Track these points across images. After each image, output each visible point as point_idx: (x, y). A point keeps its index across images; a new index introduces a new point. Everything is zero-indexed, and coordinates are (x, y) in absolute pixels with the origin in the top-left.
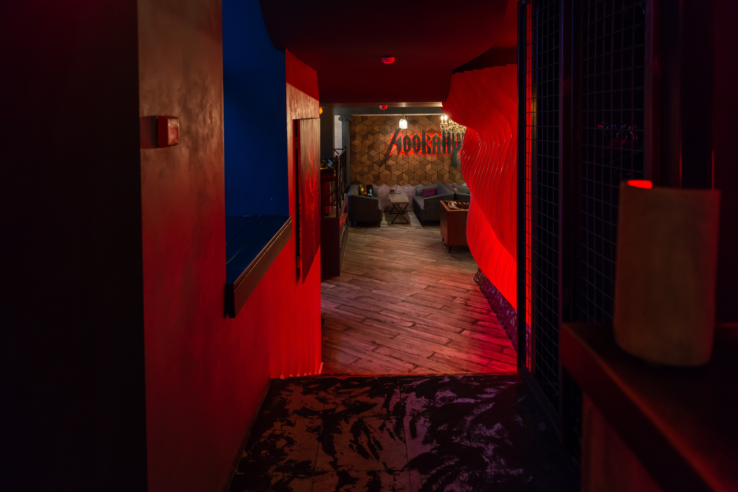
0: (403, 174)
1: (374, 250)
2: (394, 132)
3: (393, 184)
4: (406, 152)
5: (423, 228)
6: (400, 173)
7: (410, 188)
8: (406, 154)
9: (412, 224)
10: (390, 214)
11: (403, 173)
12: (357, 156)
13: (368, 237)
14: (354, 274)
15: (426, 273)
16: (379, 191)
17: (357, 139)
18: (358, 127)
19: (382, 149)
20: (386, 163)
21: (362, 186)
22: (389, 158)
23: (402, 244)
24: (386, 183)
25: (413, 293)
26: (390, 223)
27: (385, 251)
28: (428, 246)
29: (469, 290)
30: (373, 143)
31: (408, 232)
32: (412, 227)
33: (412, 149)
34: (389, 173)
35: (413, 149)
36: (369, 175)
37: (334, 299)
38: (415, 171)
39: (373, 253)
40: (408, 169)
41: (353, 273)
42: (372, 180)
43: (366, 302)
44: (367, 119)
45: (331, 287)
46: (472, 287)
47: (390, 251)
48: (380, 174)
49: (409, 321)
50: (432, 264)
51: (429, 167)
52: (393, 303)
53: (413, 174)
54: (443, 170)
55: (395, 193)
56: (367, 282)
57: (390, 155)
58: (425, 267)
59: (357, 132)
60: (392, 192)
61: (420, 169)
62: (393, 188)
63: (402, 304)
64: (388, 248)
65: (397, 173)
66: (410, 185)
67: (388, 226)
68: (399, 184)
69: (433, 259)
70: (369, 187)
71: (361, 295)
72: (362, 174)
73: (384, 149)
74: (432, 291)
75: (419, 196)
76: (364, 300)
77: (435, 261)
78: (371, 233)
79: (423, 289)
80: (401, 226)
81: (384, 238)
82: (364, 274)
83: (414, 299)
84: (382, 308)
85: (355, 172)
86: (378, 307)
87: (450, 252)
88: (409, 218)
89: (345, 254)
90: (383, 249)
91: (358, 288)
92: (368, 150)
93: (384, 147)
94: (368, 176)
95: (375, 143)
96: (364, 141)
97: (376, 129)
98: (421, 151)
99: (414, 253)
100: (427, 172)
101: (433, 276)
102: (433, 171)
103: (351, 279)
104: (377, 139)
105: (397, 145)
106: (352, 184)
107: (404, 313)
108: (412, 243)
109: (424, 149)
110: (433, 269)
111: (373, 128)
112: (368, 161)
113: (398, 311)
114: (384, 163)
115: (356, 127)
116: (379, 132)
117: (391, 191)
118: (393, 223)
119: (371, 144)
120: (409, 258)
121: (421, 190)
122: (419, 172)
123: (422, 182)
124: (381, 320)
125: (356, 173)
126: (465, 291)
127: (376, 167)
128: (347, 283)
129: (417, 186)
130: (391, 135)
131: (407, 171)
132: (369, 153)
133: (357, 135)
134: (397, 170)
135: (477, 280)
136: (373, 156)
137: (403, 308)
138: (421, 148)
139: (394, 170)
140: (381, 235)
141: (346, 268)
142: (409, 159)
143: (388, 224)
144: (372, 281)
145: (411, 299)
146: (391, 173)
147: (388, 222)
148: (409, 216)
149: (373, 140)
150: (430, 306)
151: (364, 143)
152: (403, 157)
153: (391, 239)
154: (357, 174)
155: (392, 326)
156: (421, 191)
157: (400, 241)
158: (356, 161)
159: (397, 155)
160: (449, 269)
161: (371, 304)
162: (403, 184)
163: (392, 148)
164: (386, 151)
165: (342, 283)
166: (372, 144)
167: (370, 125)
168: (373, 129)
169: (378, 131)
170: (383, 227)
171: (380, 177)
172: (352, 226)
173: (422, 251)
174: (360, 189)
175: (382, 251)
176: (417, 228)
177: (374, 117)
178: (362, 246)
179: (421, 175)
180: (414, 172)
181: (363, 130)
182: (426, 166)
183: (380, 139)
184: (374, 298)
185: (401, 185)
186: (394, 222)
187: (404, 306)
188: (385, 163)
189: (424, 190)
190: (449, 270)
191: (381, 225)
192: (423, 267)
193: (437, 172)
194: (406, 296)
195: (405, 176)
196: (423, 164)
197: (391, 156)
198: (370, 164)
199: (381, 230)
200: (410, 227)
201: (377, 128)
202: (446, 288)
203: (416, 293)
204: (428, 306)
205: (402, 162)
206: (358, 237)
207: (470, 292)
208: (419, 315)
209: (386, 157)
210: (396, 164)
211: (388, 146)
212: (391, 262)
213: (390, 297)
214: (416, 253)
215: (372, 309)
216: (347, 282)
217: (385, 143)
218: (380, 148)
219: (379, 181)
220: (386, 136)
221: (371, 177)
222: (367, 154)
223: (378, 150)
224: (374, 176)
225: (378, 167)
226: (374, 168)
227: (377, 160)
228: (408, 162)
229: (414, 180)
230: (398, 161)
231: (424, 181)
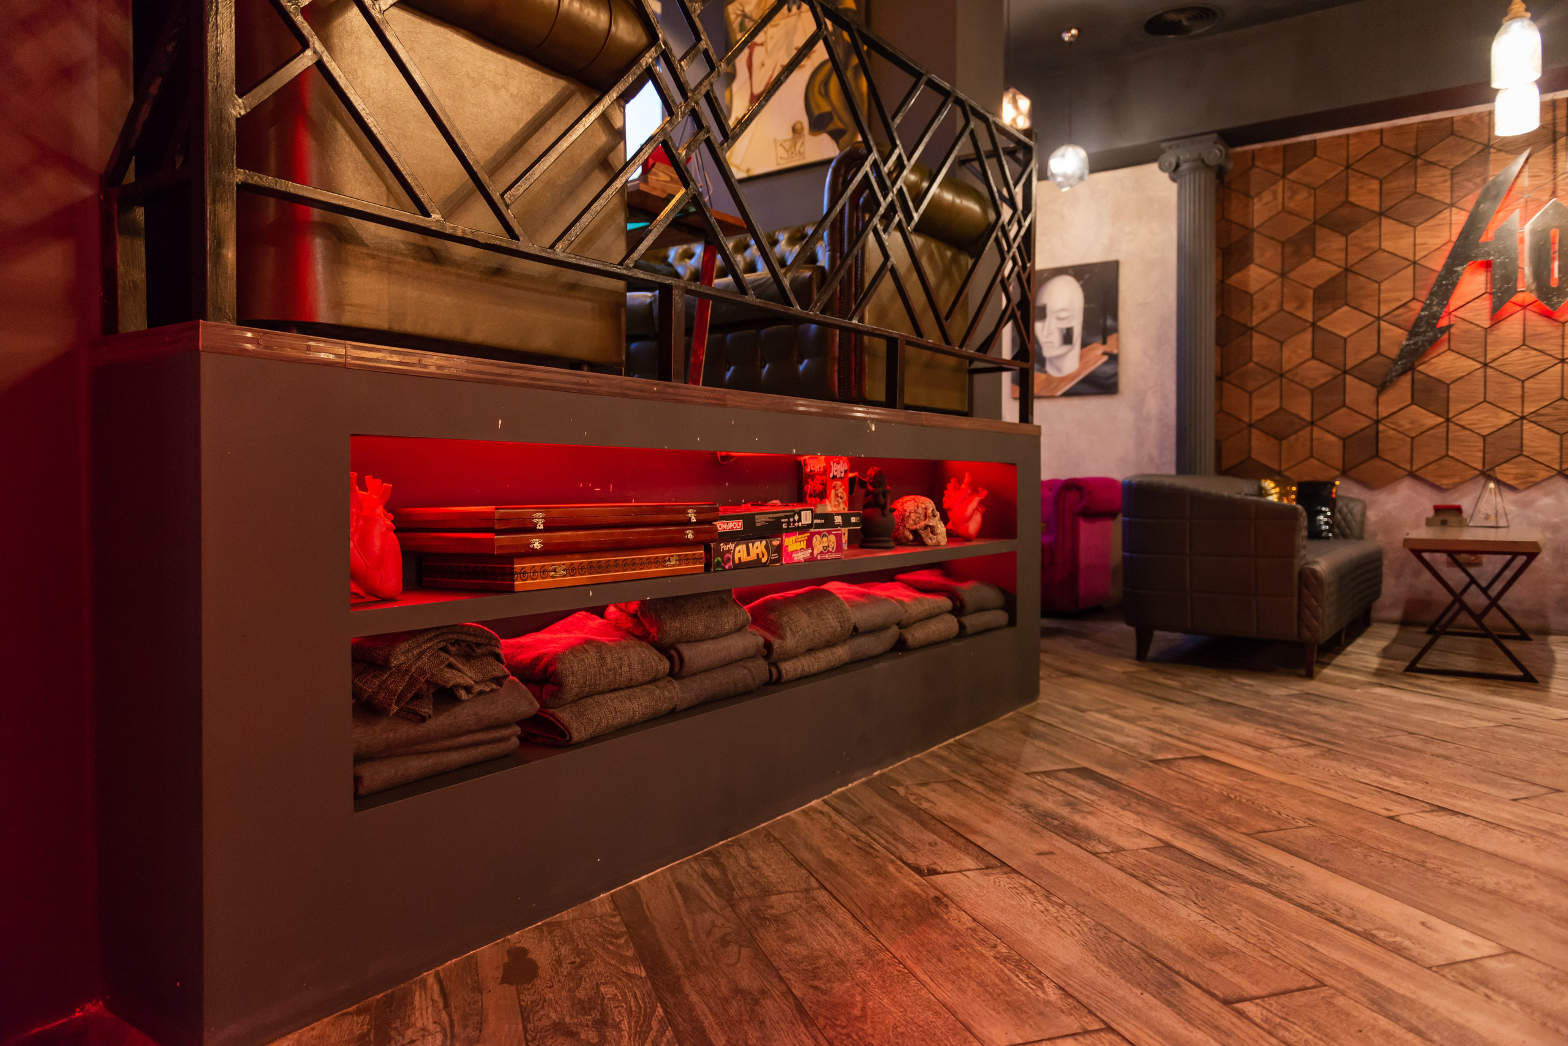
0: (1527, 426)
2: (1469, 202)
3: (1457, 480)
4: (1548, 300)
6: (1507, 418)
8: (1547, 315)
11: (1523, 418)
12: (1258, 340)
17: (1258, 260)
18: (1265, 200)
19: (1398, 300)
20: (1420, 368)
21: (1277, 485)
22: (1433, 342)
24: (1412, 475)
30: (1347, 270)
34: (1432, 420)
36: (1317, 433)
42: (1336, 455)
44: (1315, 155)
48: (1381, 427)
57: (1443, 323)
59: (1256, 224)
60: (1447, 515)
62: (1460, 501)
65: (1486, 421)
72: (1279, 429)
73: (1409, 295)
85: (1246, 419)
92: (1314, 311)
93: (1411, 286)
94: (1312, 439)
95: (1356, 268)
96: (1292, 270)
97: (1365, 195)
104: (1368, 249)
105: (1487, 265)
111: (1347, 196)
112: (1313, 363)
114: (1404, 373)
115: (1256, 200)
116: (1381, 214)
119: (1333, 280)
125: (1250, 425)
127: (1358, 392)
130: (1454, 218)
131: (1548, 410)
132: (1320, 324)
133: (1258, 241)
134: (1485, 405)
136: (1345, 334)
139: (1464, 407)
146: (1448, 420)
149: (1342, 256)
151: (1293, 275)
152: (1528, 332)
154: (1254, 431)
158: (1251, 365)
159: (1487, 324)
163: (1454, 285)
164: (1416, 306)
166: (1338, 275)
167: (1328, 181)
168: (1347, 203)
169: (1376, 208)
170: (1328, 681)
171: (1380, 445)
177: (1352, 141)
181: (1290, 213)
183: (1387, 245)
186: (1419, 666)
188: (1410, 368)
191: (1326, 671)
195: (1537, 439)
197: (1449, 327)
198: (1323, 380)
201: (1372, 191)
205: (1520, 361)
209: (1417, 334)
210: (1480, 373)
211: (1432, 279)
217: (1414, 263)
218: (1382, 295)
219: (1376, 462)
220: (1419, 228)
221: (1328, 442)
222: (1310, 330)
223: (1369, 306)
224: (1344, 440)
225: (1370, 391)
226: (1348, 398)
227: (1365, 355)
228: (1563, 360)
230: (1490, 357)
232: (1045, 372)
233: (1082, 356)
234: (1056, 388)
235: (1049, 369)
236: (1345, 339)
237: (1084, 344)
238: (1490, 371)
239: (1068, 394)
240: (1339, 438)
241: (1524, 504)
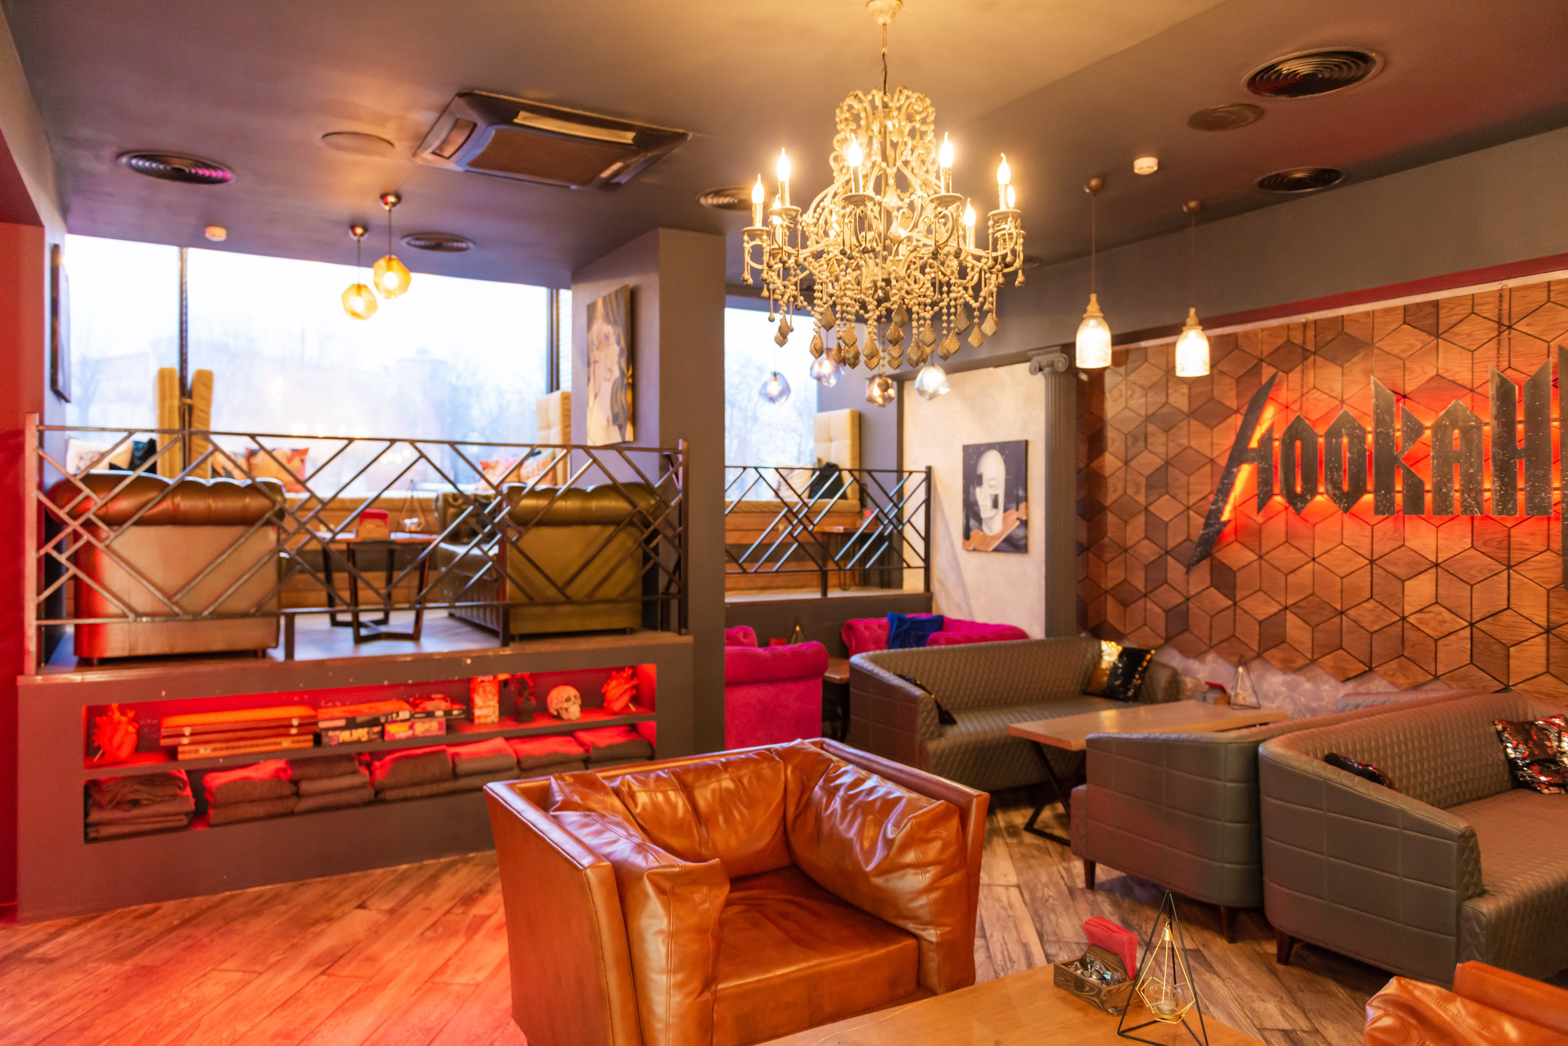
0: (1290, 616)
4: (1297, 505)
6: (1274, 608)
7: (1328, 692)
8: (1295, 516)
11: (1286, 608)
12: (1111, 519)
17: (1110, 448)
19: (1201, 492)
20: (1216, 554)
22: (1220, 533)
30: (1167, 462)
33: (1322, 489)
34: (1224, 602)
35: (1330, 487)
36: (1149, 604)
38: (1345, 608)
40: (1313, 593)
42: (1160, 624)
48: (1191, 605)
53: (1337, 620)
54: (1508, 618)
59: (1108, 418)
61: (1371, 597)
65: (1262, 608)
68: (1270, 664)
72: (1124, 598)
73: (1207, 489)
85: (1104, 586)
92: (1147, 497)
93: (1209, 480)
94: (1145, 609)
95: (1173, 462)
96: (1132, 459)
97: (1178, 396)
98: (1369, 498)
100: (1411, 619)
102: (1446, 614)
104: (1180, 445)
109: (1384, 488)
111: (1167, 395)
112: (1146, 542)
114: (1206, 558)
119: (1159, 470)
122: (1368, 614)
125: (1106, 592)
127: (1175, 570)
129: (1361, 686)
131: (1304, 603)
132: (1151, 508)
133: (1110, 433)
134: (1260, 594)
136: (1166, 519)
138: (1370, 487)
139: (1246, 593)
142: (1317, 543)
146: (1235, 604)
149: (1164, 449)
151: (1132, 464)
152: (1285, 529)
154: (1108, 597)
158: (1107, 539)
159: (1261, 520)
162: (1290, 667)
163: (1232, 484)
164: (1212, 498)
166: (1162, 466)
171: (1190, 620)
179: (1376, 628)
180: (1342, 613)
181: (1131, 409)
182: (1404, 582)
183: (1193, 443)
195: (1296, 629)
196: (1386, 573)
198: (1153, 558)
201: (1183, 394)
205: (1284, 556)
209: (1211, 526)
210: (1256, 564)
217: (1212, 461)
218: (1191, 488)
219: (1187, 636)
220: (1215, 430)
221: (1156, 613)
222: (1143, 514)
223: (1181, 494)
224: (1167, 612)
225: (1182, 569)
226: (1169, 575)
227: (1180, 539)
228: (1314, 559)
229: (1341, 652)
230: (1264, 550)
231: (1394, 664)
232: (981, 530)
233: (1004, 519)
234: (989, 545)
235: (984, 527)
236: (1167, 524)
237: (1006, 510)
238: (1263, 563)
239: (996, 550)
240: (1163, 610)
241: (1293, 688)
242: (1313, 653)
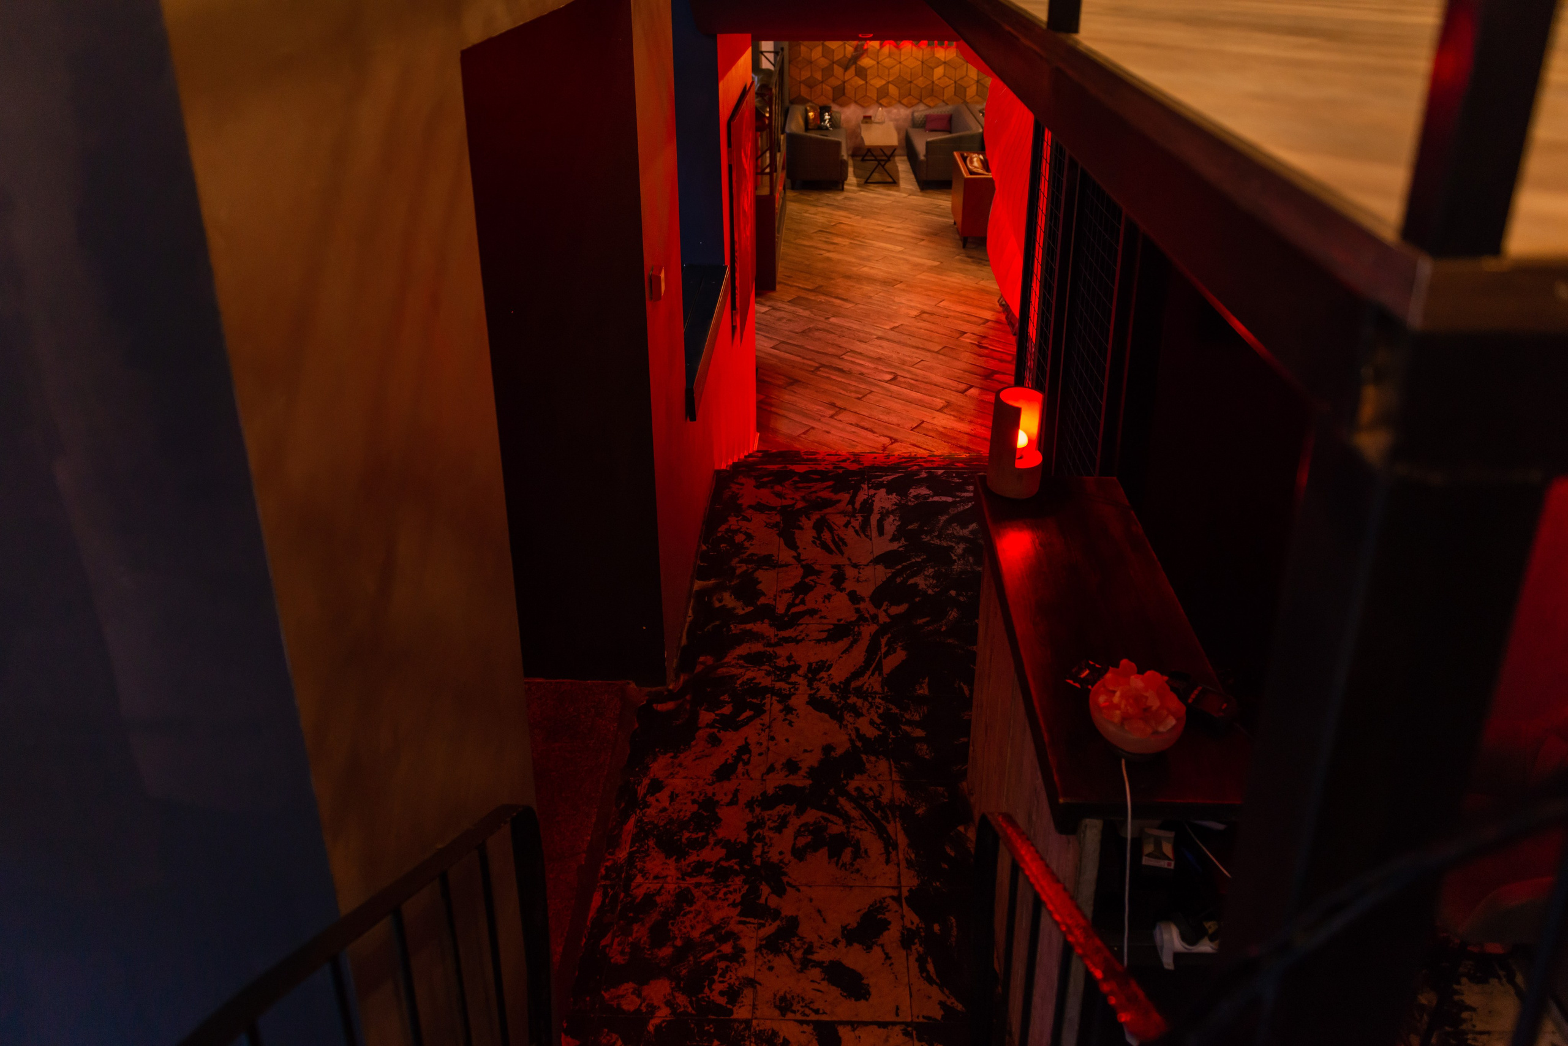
0: (890, 85)
1: (832, 241)
3: (869, 104)
4: (897, 43)
5: (920, 194)
6: (884, 82)
7: (902, 113)
9: (903, 184)
10: (863, 160)
11: (889, 82)
12: (803, 48)
13: (823, 213)
14: (799, 287)
15: (921, 287)
16: (843, 117)
20: (859, 63)
21: (811, 107)
22: (862, 54)
23: (882, 228)
24: (856, 102)
25: (896, 325)
26: (863, 181)
27: (851, 243)
28: (927, 234)
29: (988, 321)
31: (894, 203)
32: (902, 192)
34: (862, 82)
36: (824, 86)
37: (769, 333)
38: (912, 80)
39: (831, 247)
40: (900, 76)
41: (797, 285)
42: (831, 95)
43: (820, 339)
45: (763, 311)
46: (993, 315)
47: (861, 243)
48: (846, 84)
49: (887, 372)
50: (931, 269)
51: (939, 71)
52: (863, 342)
53: (909, 85)
54: (965, 79)
55: (872, 122)
56: (821, 302)
57: (867, 47)
58: (919, 276)
60: (867, 119)
61: (922, 75)
62: (870, 113)
63: (878, 342)
64: (856, 236)
65: (878, 83)
66: (902, 106)
67: (859, 189)
68: (881, 105)
69: (934, 260)
70: (825, 109)
71: (811, 326)
72: (811, 84)
74: (928, 321)
75: (918, 127)
76: (817, 334)
77: (937, 263)
78: (827, 204)
79: (912, 317)
80: (881, 189)
81: (851, 216)
82: (817, 288)
83: (897, 334)
84: (846, 349)
85: (799, 79)
86: (840, 347)
87: (964, 247)
88: (897, 171)
89: (782, 248)
90: (848, 238)
91: (807, 313)
94: (822, 88)
99: (902, 249)
100: (936, 82)
101: (930, 293)
102: (947, 79)
103: (795, 296)
106: (792, 102)
107: (880, 359)
108: (899, 226)
110: (933, 279)
112: (823, 59)
113: (871, 354)
114: (853, 64)
117: (865, 117)
118: (866, 182)
120: (894, 257)
121: (923, 116)
122: (920, 82)
123: (925, 101)
124: (844, 369)
125: (801, 82)
126: (981, 321)
127: (838, 70)
128: (788, 303)
129: (915, 108)
131: (896, 80)
134: (878, 78)
135: (1004, 303)
136: (833, 48)
137: (878, 351)
139: (871, 78)
140: (846, 209)
141: (786, 276)
142: (902, 56)
143: (859, 185)
144: (829, 302)
145: (892, 335)
146: (866, 82)
147: (859, 179)
148: (897, 167)
150: (922, 346)
153: (864, 217)
154: (802, 84)
155: (860, 379)
156: (921, 119)
157: (879, 222)
159: (878, 48)
160: (959, 281)
161: (827, 343)
162: (889, 105)
165: (779, 305)
170: (849, 191)
171: (845, 91)
172: (793, 188)
173: (916, 244)
174: (807, 112)
175: (846, 242)
176: (910, 195)
178: (812, 231)
179: (923, 86)
180: (911, 82)
182: (933, 69)
184: (834, 331)
185: (885, 107)
186: (869, 181)
187: (880, 346)
188: (855, 63)
189: (927, 117)
190: (959, 283)
191: (846, 187)
192: (915, 276)
193: (955, 82)
194: (885, 329)
195: (893, 90)
196: (927, 67)
197: (868, 49)
199: (846, 198)
200: (898, 191)
202: (950, 316)
203: (902, 325)
204: (918, 348)
205: (888, 62)
206: (805, 213)
207: (989, 324)
208: (904, 363)
209: (858, 51)
210: (876, 66)
212: (861, 265)
213: (858, 331)
214: (905, 249)
215: (831, 350)
216: (789, 301)
219: (845, 98)
221: (828, 89)
225: (842, 70)
226: (835, 73)
227: (840, 57)
228: (900, 63)
229: (910, 97)
230: (880, 59)
231: (929, 99)
238: (880, 65)
240: (832, 88)
241: (889, 112)
242: (899, 98)
